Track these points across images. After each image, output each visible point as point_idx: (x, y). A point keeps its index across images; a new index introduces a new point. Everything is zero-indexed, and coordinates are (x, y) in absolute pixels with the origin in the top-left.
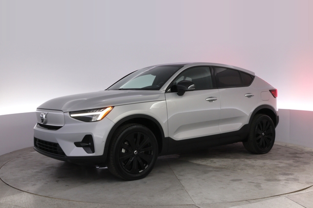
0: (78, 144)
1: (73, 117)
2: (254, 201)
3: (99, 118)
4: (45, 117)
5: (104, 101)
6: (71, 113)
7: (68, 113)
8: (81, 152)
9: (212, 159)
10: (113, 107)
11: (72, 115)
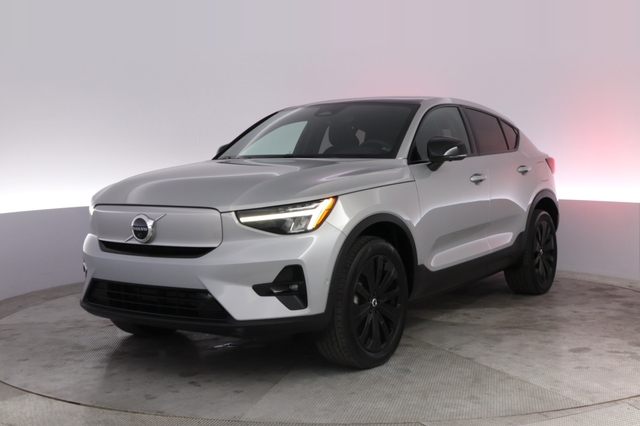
0: (262, 290)
1: (246, 224)
2: (558, 414)
3: (311, 225)
4: (153, 226)
5: (324, 179)
6: (239, 214)
7: (233, 213)
8: (273, 309)
9: (467, 312)
10: (336, 198)
11: (243, 220)
